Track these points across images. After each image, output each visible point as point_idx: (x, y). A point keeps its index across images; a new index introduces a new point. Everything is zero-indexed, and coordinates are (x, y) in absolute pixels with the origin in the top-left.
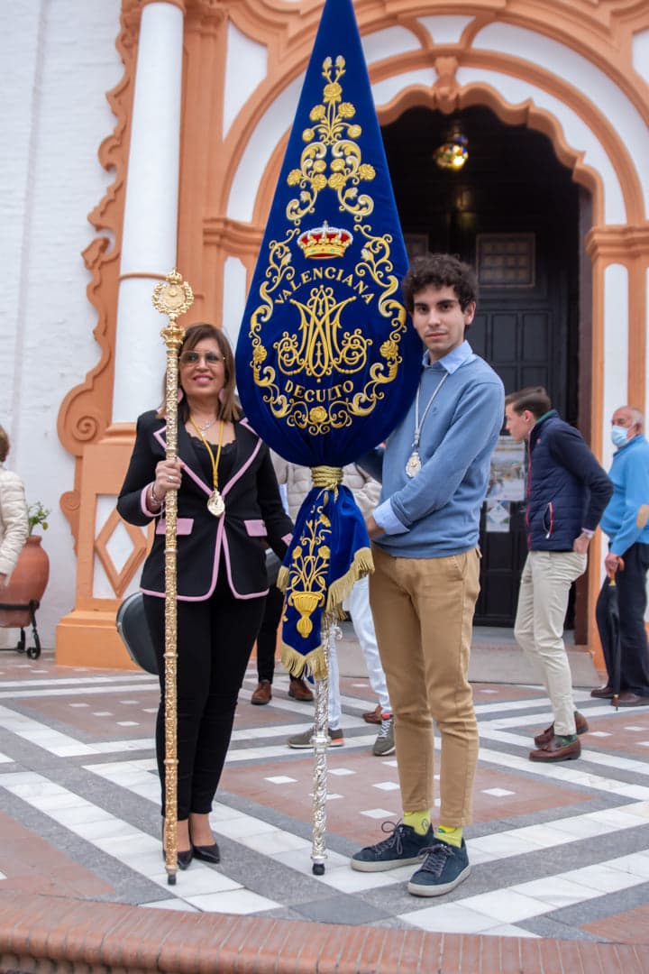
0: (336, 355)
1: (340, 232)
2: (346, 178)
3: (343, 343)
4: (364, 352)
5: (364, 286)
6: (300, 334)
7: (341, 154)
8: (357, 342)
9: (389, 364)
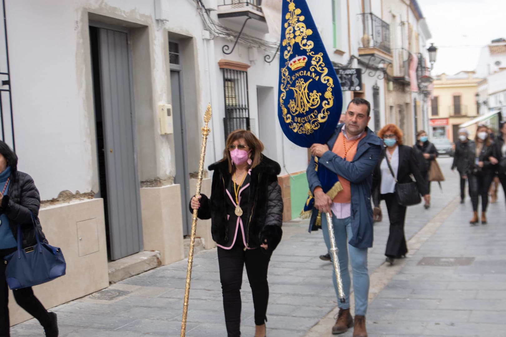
0: (308, 102)
1: (302, 57)
2: (301, 37)
3: (310, 97)
4: (319, 99)
5: (314, 74)
6: (295, 99)
7: (298, 29)
8: (315, 95)
9: (329, 100)
